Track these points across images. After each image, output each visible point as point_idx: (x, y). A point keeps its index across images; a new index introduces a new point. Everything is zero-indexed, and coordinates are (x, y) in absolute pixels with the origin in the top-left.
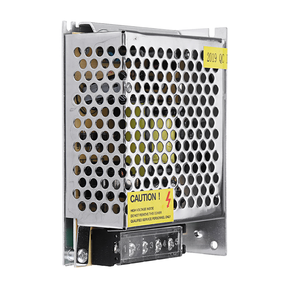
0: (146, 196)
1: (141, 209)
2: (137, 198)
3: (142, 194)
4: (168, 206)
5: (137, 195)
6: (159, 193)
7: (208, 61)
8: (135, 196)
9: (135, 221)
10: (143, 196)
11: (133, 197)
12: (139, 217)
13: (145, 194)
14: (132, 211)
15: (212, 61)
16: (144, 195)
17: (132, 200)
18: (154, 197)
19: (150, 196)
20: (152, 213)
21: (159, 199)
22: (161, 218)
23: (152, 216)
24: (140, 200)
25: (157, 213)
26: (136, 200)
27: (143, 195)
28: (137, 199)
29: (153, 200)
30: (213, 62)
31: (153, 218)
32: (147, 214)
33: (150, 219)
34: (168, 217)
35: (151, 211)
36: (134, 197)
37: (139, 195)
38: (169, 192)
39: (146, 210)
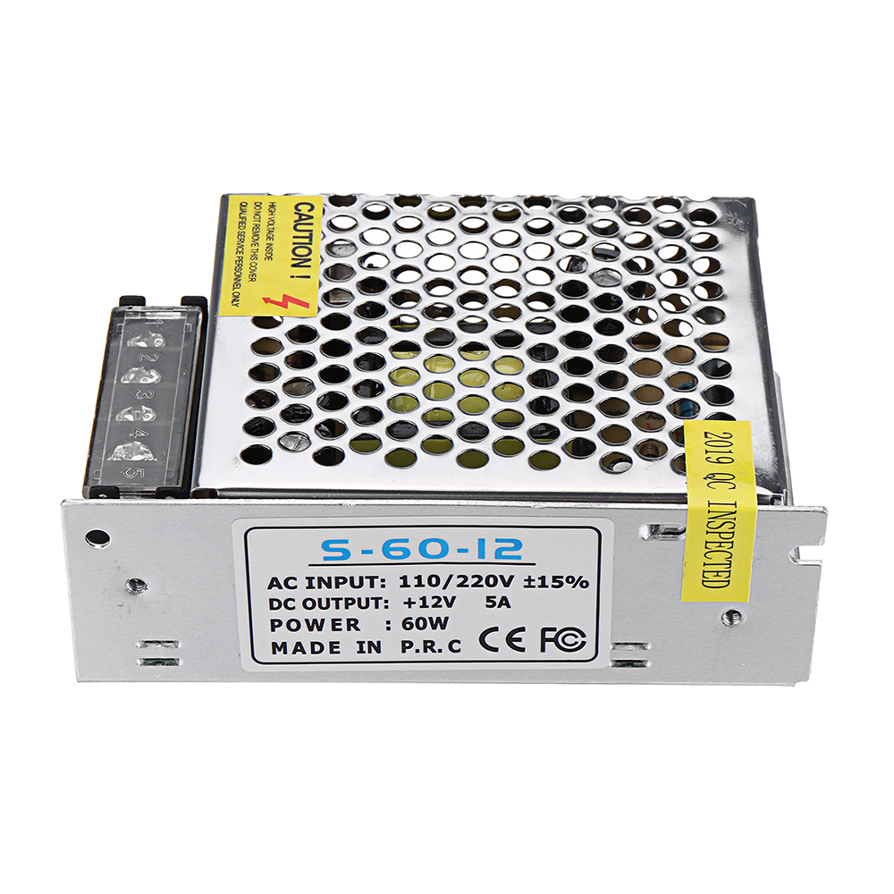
0: (307, 240)
1: (272, 227)
2: (303, 217)
3: (313, 232)
4: (267, 300)
5: (312, 217)
6: (309, 277)
7: (706, 437)
8: (310, 214)
9: (243, 211)
10: (307, 234)
11: (309, 207)
12: (250, 223)
13: (311, 240)
14: (273, 206)
15: (709, 449)
16: (310, 237)
17: (299, 207)
18: (301, 262)
19: (305, 251)
20: (254, 256)
21: (292, 277)
22: (238, 279)
23: (247, 256)
24: (298, 227)
25: (254, 270)
26: (301, 215)
27: (311, 235)
28: (301, 219)
29: (293, 259)
30: (707, 452)
31: (241, 259)
32: (255, 243)
33: (240, 250)
34: (236, 299)
35: (262, 254)
36: (309, 211)
37: (312, 224)
38: (307, 305)
39: (268, 241)
